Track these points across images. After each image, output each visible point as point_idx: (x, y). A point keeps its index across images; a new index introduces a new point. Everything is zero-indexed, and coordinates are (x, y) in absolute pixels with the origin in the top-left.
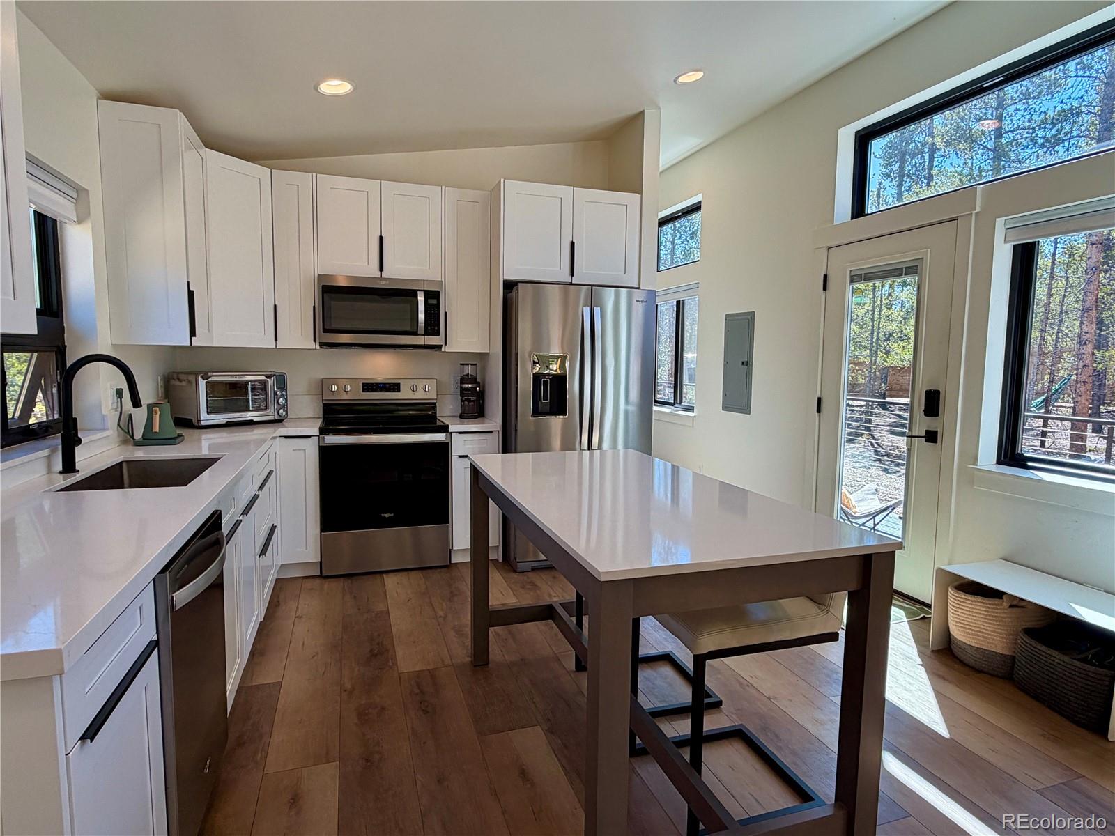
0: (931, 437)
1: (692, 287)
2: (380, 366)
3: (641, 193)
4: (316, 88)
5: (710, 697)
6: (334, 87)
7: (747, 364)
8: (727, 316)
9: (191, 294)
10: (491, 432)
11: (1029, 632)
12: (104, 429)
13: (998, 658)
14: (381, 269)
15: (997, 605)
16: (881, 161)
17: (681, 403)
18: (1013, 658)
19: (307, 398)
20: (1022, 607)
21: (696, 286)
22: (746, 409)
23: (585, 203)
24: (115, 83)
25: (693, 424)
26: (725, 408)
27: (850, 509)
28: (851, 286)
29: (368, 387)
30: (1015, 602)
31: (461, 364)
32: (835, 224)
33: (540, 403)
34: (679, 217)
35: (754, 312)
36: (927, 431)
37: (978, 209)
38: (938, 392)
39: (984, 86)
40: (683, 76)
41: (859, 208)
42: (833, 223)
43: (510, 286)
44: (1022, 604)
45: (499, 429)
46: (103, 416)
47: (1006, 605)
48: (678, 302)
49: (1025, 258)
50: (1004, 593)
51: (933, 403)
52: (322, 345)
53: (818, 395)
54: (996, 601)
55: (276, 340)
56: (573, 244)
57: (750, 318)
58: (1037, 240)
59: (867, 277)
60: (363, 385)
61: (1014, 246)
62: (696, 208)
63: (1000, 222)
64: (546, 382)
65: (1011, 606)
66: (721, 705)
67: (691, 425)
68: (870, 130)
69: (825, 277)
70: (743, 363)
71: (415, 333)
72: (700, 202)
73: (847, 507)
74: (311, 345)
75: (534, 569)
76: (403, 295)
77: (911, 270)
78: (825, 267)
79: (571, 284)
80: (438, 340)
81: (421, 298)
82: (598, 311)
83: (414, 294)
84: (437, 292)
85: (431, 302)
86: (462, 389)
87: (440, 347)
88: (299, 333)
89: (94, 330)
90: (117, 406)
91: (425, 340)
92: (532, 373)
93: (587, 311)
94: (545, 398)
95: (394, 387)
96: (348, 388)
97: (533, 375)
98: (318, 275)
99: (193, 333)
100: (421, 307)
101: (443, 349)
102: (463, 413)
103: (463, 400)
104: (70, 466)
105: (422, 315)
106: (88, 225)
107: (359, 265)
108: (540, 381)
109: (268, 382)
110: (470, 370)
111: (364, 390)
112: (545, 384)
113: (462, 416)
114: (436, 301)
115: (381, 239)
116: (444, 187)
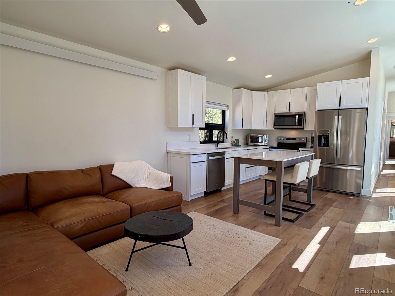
2: (292, 134)
4: (265, 77)
9: (243, 120)
12: (228, 143)
14: (289, 110)
19: (275, 141)
23: (346, 84)
29: (288, 139)
31: (312, 133)
40: (370, 41)
46: (228, 141)
52: (275, 129)
55: (266, 128)
60: (287, 138)
71: (295, 125)
74: (273, 129)
76: (293, 116)
79: (340, 109)
80: (301, 127)
81: (297, 116)
82: (340, 117)
83: (296, 115)
84: (302, 115)
85: (300, 117)
86: (311, 140)
87: (303, 129)
88: (271, 126)
89: (228, 127)
90: (231, 139)
91: (299, 127)
92: (318, 135)
93: (336, 117)
94: (325, 142)
95: (294, 139)
96: (283, 139)
97: (319, 136)
98: (274, 113)
99: (243, 127)
100: (297, 119)
101: (304, 129)
102: (311, 146)
103: (311, 143)
104: (217, 146)
105: (297, 121)
106: (228, 110)
107: (284, 110)
108: (323, 137)
109: (263, 137)
110: (314, 135)
111: (287, 140)
112: (325, 138)
113: (311, 147)
114: (301, 117)
115: (290, 103)
116: (307, 87)
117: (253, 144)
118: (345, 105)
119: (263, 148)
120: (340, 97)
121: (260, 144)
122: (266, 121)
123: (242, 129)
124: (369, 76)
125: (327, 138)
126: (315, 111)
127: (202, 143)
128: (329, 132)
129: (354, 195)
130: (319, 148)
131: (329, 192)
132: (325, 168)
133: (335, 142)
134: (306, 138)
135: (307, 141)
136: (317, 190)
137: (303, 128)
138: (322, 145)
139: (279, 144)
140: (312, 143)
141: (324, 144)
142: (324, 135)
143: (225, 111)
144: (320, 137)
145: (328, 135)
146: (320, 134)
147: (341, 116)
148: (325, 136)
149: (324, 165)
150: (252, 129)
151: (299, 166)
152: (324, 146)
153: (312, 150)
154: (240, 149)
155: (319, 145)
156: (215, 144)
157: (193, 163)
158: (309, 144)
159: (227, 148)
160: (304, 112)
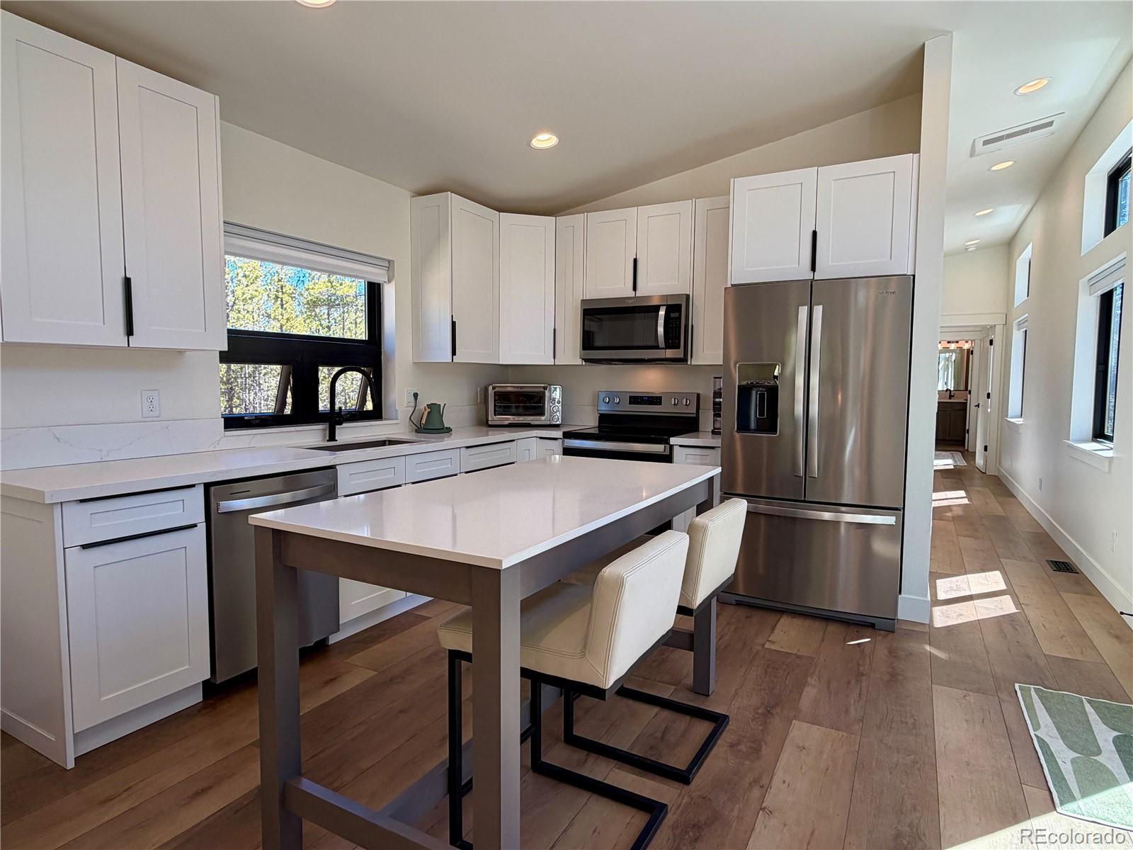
2: (650, 380)
4: (529, 144)
6: (545, 141)
9: (454, 324)
10: (713, 448)
12: (398, 419)
14: (634, 289)
19: (590, 408)
23: (833, 182)
24: (420, 185)
25: (1109, 470)
29: (635, 400)
31: (715, 378)
46: (397, 412)
52: (586, 360)
55: (554, 358)
60: (631, 397)
67: (1107, 471)
71: (657, 347)
74: (579, 362)
76: (645, 310)
80: (678, 353)
81: (662, 313)
82: (818, 311)
83: (657, 308)
84: (680, 306)
85: (673, 315)
86: (715, 403)
87: (683, 360)
88: (571, 353)
89: (394, 352)
90: (413, 404)
91: (670, 353)
92: (737, 384)
93: (803, 311)
94: (761, 413)
95: (655, 400)
96: (617, 400)
97: (739, 386)
98: (582, 301)
99: (454, 353)
100: (661, 322)
101: (689, 363)
102: (715, 429)
103: (714, 415)
104: (332, 437)
105: (661, 330)
106: (393, 283)
107: (615, 287)
108: (754, 393)
109: (545, 393)
110: (721, 384)
111: (631, 403)
112: (762, 396)
113: (713, 432)
114: (677, 314)
115: (635, 260)
116: (694, 200)
117: (506, 423)
118: (830, 264)
119: (541, 438)
120: (815, 233)
121: (532, 423)
122: (555, 330)
123: (451, 361)
124: (916, 150)
125: (771, 395)
126: (726, 288)
127: (254, 422)
128: (776, 374)
129: (873, 626)
130: (742, 439)
131: (782, 612)
132: (763, 521)
133: (799, 409)
134: (698, 396)
135: (701, 407)
136: (737, 604)
137: (682, 356)
138: (753, 425)
139: (603, 418)
140: (719, 416)
141: (758, 420)
142: (758, 386)
143: (379, 285)
144: (744, 392)
145: (772, 383)
146: (745, 380)
147: (821, 306)
148: (764, 387)
149: (762, 507)
150: (501, 363)
151: (619, 584)
152: (758, 430)
153: (717, 442)
154: (448, 442)
155: (743, 426)
156: (320, 427)
157: (85, 547)
158: (707, 421)
159: (382, 443)
160: (688, 296)
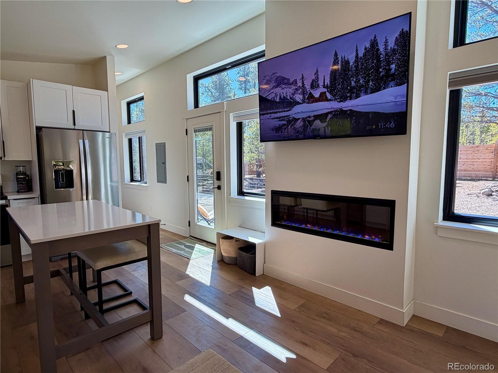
0: (219, 188)
1: (142, 131)
3: (107, 91)
5: (128, 291)
7: (164, 163)
8: (156, 144)
10: (34, 198)
11: (240, 249)
13: (233, 259)
15: (232, 241)
16: (238, 83)
17: (143, 180)
18: (237, 257)
20: (239, 241)
21: (144, 131)
22: (165, 182)
23: (79, 93)
25: (147, 189)
26: (158, 182)
27: (207, 217)
28: (195, 134)
30: (237, 240)
31: (16, 166)
32: (188, 110)
33: (60, 183)
34: (137, 101)
35: (165, 143)
36: (218, 186)
37: (225, 110)
38: (220, 172)
39: (227, 68)
40: (120, 45)
41: (196, 105)
42: (187, 109)
43: (39, 129)
44: (239, 240)
45: (38, 196)
47: (234, 241)
48: (139, 138)
49: (240, 126)
50: (234, 237)
51: (219, 176)
53: (187, 175)
54: (232, 240)
56: (74, 111)
57: (164, 145)
58: (242, 121)
59: (200, 131)
61: (237, 123)
62: (142, 99)
63: (231, 114)
64: (62, 174)
65: (236, 241)
66: (132, 293)
67: (146, 190)
68: (197, 77)
69: (186, 130)
70: (163, 163)
72: (143, 96)
73: (206, 216)
75: (61, 259)
77: (210, 129)
78: (186, 127)
79: (74, 129)
82: (87, 142)
86: (17, 178)
93: (81, 142)
94: (63, 181)
101: (3, 159)
103: (18, 184)
108: (59, 173)
113: (18, 192)
118: (81, 123)
134: (1, 175)
135: (3, 181)
138: (60, 186)
